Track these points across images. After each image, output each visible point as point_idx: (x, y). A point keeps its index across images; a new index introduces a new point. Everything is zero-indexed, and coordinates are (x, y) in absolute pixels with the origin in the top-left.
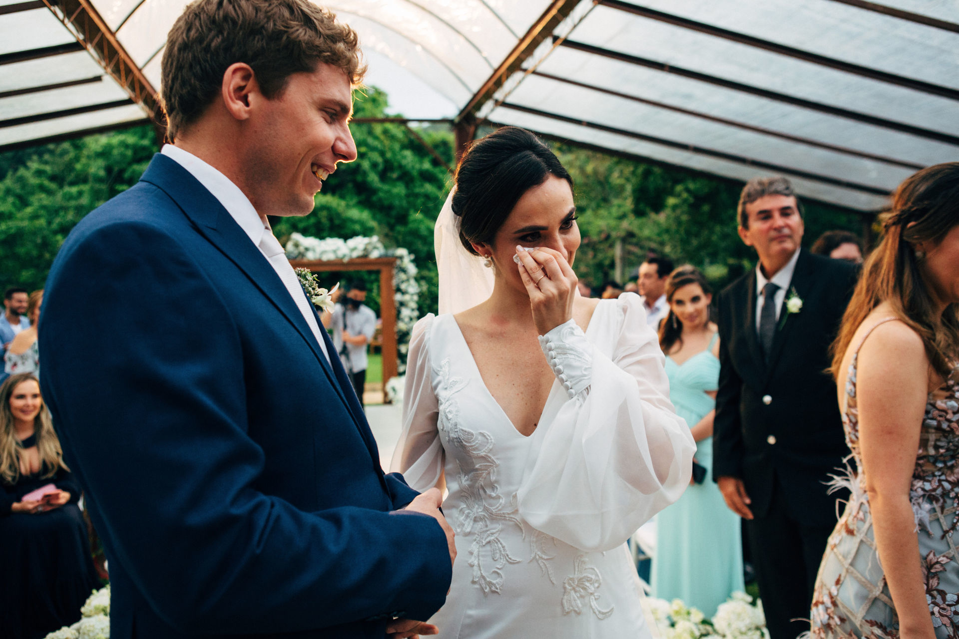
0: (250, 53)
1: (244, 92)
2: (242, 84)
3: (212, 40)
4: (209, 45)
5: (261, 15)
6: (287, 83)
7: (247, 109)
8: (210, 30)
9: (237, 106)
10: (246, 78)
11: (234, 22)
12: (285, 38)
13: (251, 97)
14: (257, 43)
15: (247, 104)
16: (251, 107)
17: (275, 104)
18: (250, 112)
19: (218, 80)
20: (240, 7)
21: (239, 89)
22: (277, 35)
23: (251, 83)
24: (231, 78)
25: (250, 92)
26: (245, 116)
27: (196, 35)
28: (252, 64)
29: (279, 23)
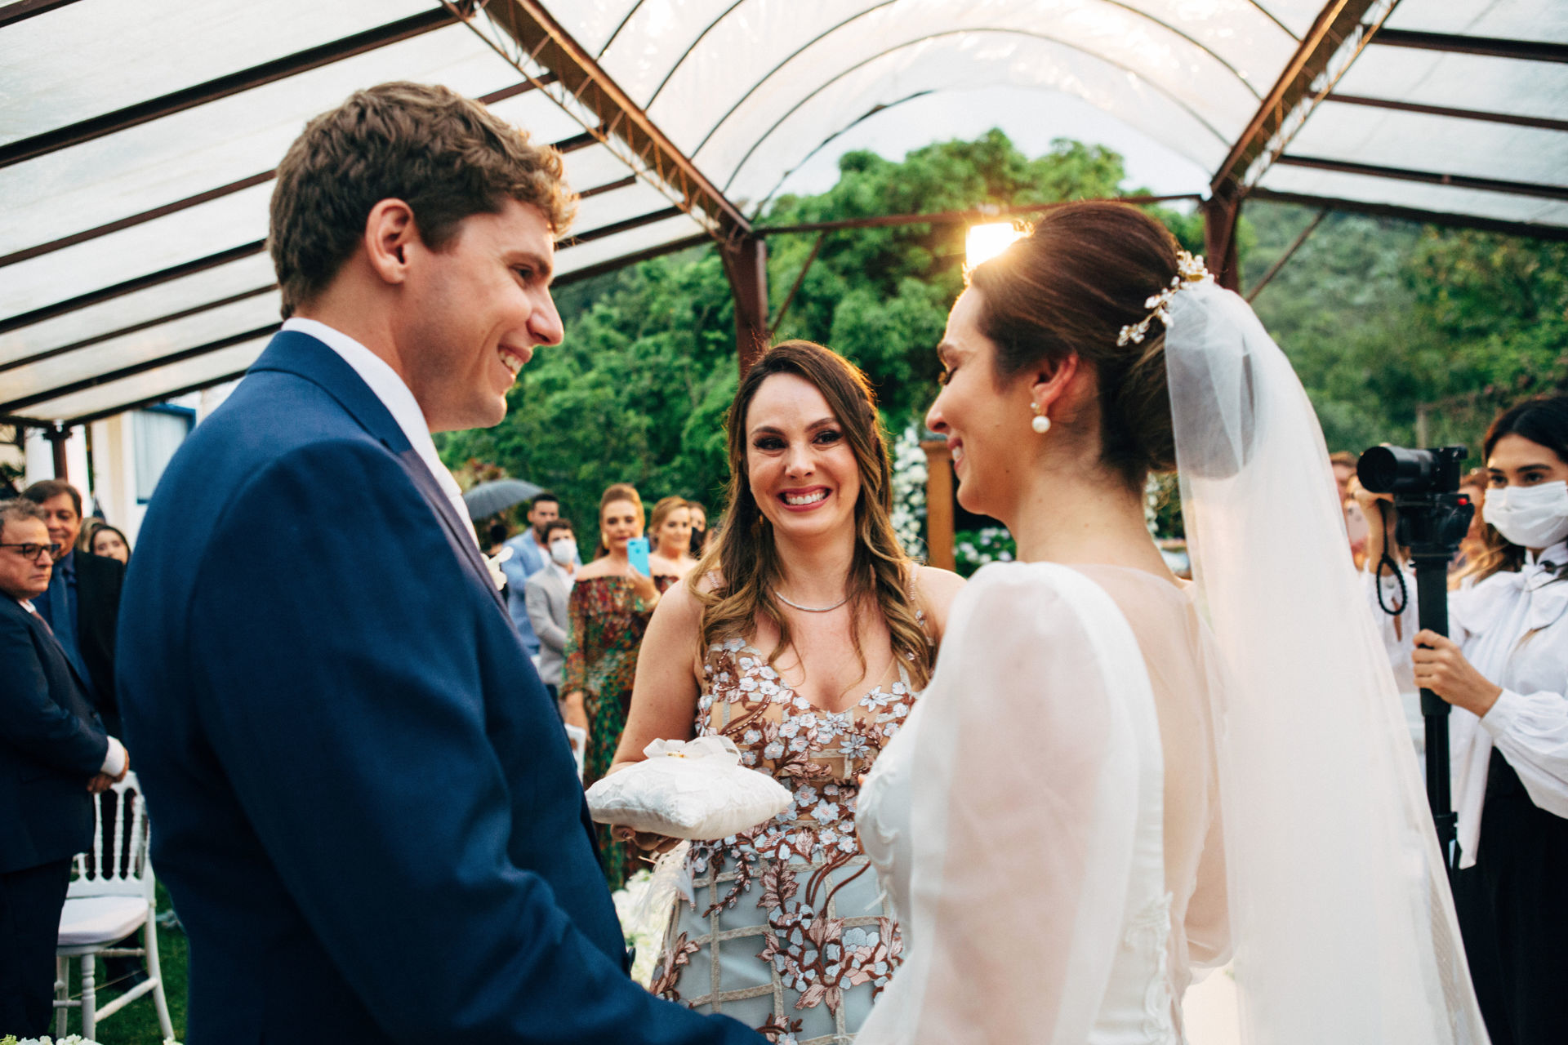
0: (408, 185)
1: (398, 242)
2: (396, 230)
3: (351, 167)
4: (346, 174)
5: (424, 132)
6: (460, 230)
7: (402, 266)
8: (347, 153)
9: (387, 263)
10: (402, 220)
11: (384, 141)
12: (458, 162)
13: (409, 250)
14: (418, 170)
15: (402, 260)
16: (409, 263)
17: (443, 261)
18: (406, 271)
19: (359, 225)
20: (392, 119)
21: (392, 237)
22: (446, 160)
23: (408, 229)
24: (381, 221)
25: (406, 242)
26: (398, 277)
27: (326, 161)
28: (411, 201)
29: (449, 141)
